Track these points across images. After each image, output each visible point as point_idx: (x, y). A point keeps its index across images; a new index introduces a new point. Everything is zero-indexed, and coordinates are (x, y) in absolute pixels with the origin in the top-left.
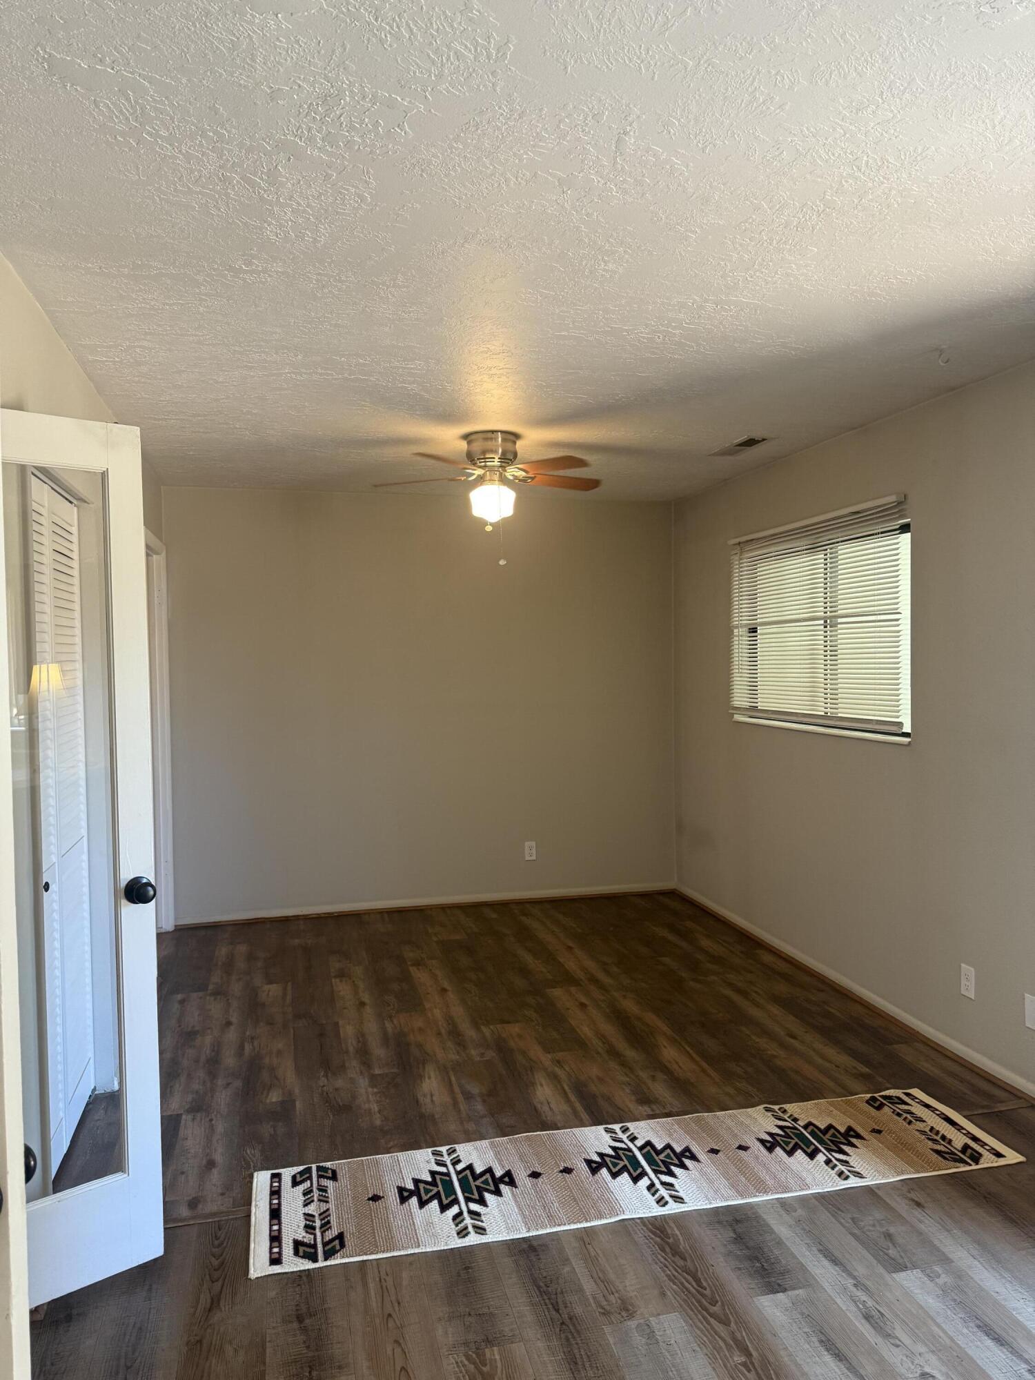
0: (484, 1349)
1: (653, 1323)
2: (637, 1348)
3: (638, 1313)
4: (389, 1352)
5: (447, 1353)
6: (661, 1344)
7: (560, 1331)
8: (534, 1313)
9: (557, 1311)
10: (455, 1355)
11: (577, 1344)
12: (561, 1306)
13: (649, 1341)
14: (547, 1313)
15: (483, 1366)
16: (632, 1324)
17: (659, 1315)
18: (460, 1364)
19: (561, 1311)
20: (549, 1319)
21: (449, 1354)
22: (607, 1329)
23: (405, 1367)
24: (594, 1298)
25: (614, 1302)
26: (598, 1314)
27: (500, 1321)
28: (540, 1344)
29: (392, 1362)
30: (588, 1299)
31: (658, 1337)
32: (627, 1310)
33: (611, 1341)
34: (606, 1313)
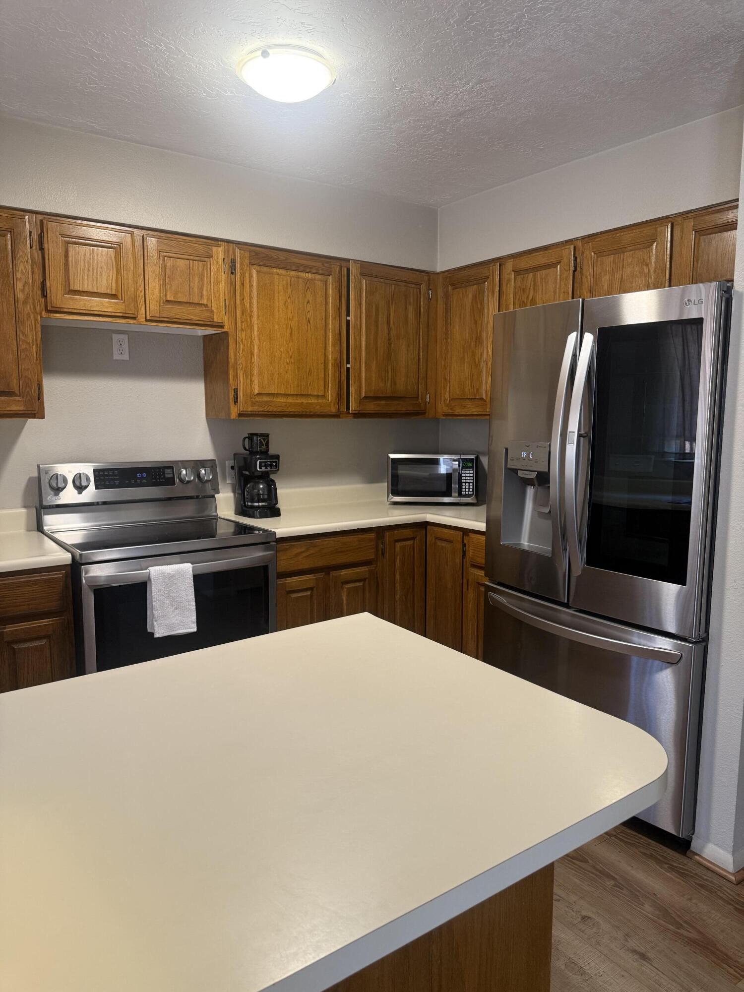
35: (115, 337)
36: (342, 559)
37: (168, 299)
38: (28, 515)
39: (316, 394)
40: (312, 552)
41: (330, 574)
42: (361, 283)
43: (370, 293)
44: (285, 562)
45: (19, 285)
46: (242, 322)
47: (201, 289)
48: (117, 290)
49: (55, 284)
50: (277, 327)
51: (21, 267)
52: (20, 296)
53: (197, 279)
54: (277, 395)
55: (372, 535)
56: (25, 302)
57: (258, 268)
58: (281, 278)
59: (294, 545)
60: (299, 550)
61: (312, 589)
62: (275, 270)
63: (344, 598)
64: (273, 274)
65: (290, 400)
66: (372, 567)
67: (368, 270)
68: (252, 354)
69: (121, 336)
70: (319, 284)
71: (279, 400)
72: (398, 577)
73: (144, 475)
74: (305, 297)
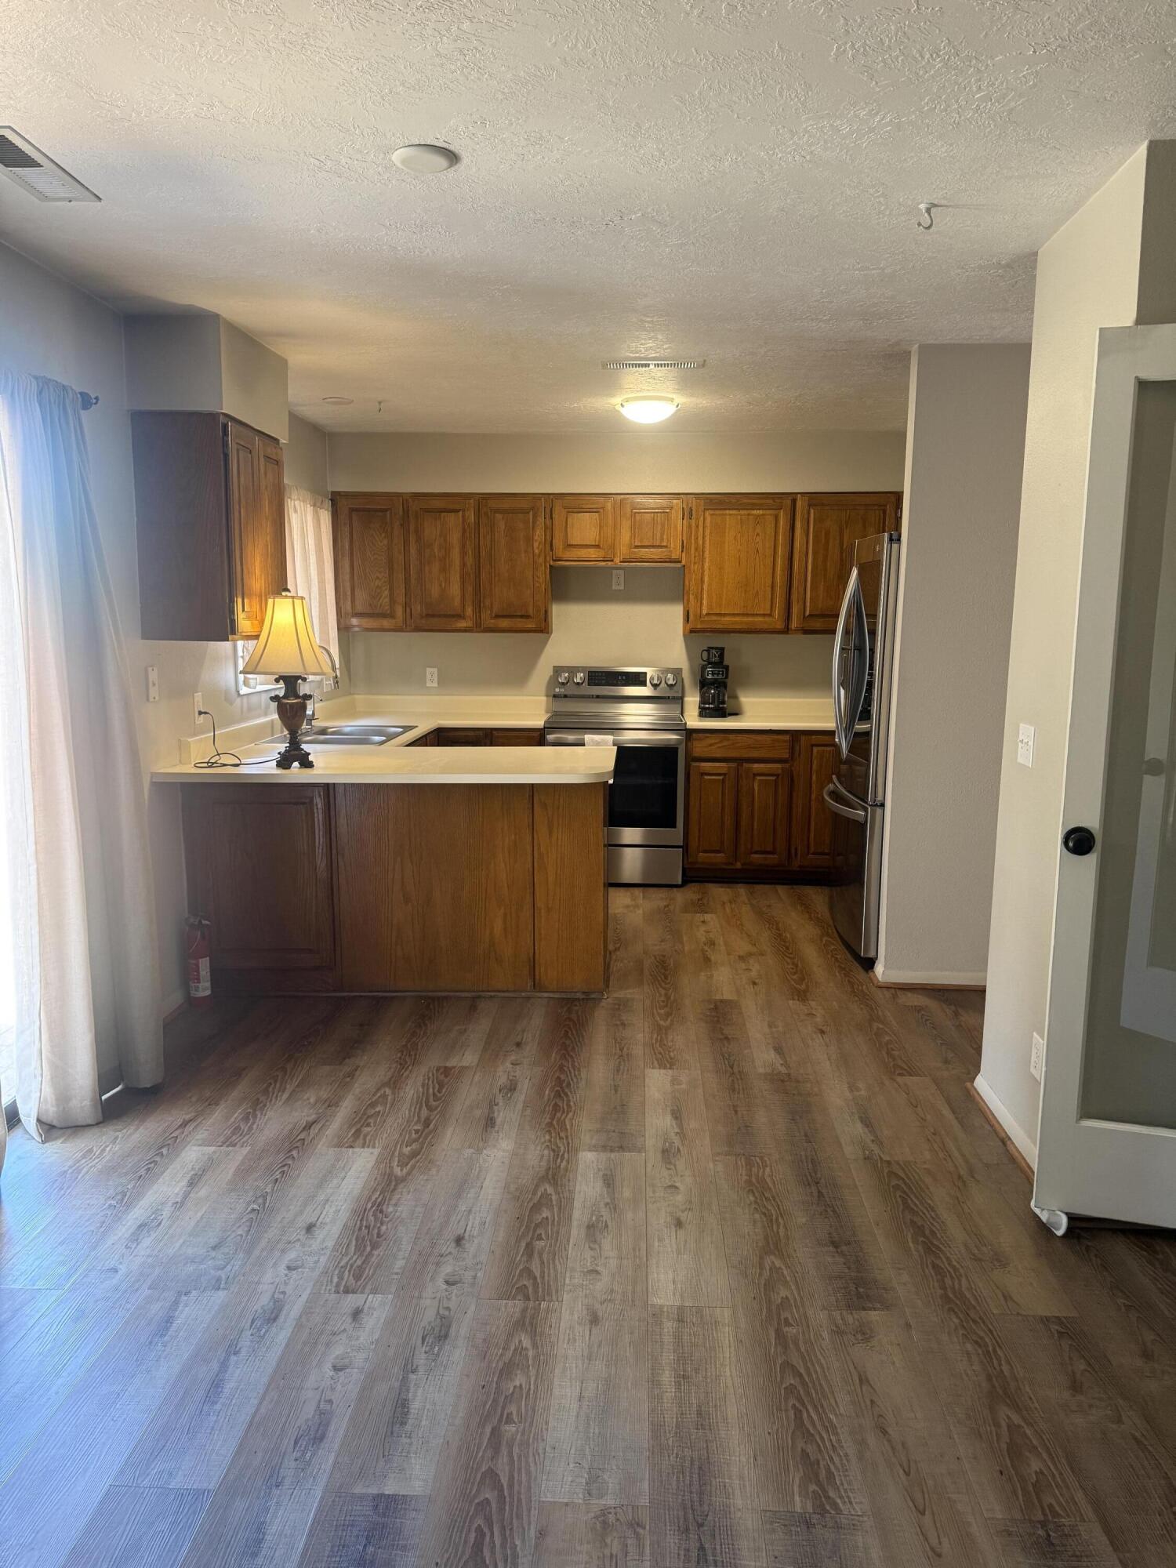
0: (814, 1513)
1: (581, 1496)
2: (618, 1468)
3: (593, 1515)
4: (945, 1540)
5: (865, 1519)
6: (586, 1466)
7: (707, 1516)
8: (737, 1552)
9: (702, 1548)
10: (853, 1513)
11: (691, 1493)
12: (694, 1554)
13: (600, 1473)
14: (718, 1547)
15: (817, 1491)
16: (610, 1501)
17: (567, 1504)
18: (847, 1500)
19: (698, 1545)
20: (718, 1537)
21: (861, 1516)
22: (645, 1501)
23: (920, 1516)
24: (642, 1554)
25: (616, 1542)
26: (648, 1527)
27: (787, 1551)
28: (739, 1502)
29: (938, 1525)
30: (652, 1554)
31: (586, 1475)
32: (605, 1523)
33: (646, 1485)
34: (636, 1525)
35: (614, 572)
36: (755, 754)
37: (636, 544)
38: (547, 701)
39: (762, 612)
40: (724, 744)
41: (742, 765)
42: (809, 513)
43: (819, 520)
44: (700, 748)
45: (536, 545)
46: (695, 557)
47: (662, 535)
48: (600, 541)
49: (558, 544)
50: (726, 558)
51: (538, 533)
52: (537, 551)
53: (659, 527)
54: (725, 615)
55: (787, 738)
56: (539, 556)
57: (712, 512)
58: (731, 518)
59: (708, 737)
60: (713, 741)
61: (725, 774)
62: (727, 512)
63: (756, 788)
64: (726, 515)
65: (737, 619)
66: (787, 765)
67: (816, 499)
68: (702, 581)
69: (618, 571)
70: (770, 519)
71: (725, 619)
72: (814, 777)
73: (624, 677)
74: (755, 530)
